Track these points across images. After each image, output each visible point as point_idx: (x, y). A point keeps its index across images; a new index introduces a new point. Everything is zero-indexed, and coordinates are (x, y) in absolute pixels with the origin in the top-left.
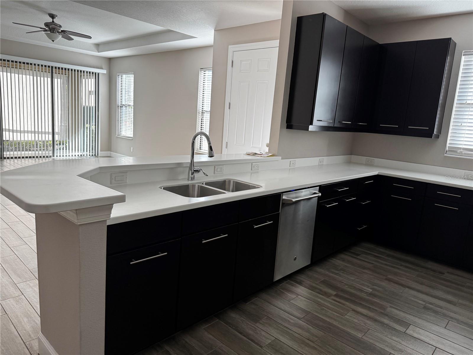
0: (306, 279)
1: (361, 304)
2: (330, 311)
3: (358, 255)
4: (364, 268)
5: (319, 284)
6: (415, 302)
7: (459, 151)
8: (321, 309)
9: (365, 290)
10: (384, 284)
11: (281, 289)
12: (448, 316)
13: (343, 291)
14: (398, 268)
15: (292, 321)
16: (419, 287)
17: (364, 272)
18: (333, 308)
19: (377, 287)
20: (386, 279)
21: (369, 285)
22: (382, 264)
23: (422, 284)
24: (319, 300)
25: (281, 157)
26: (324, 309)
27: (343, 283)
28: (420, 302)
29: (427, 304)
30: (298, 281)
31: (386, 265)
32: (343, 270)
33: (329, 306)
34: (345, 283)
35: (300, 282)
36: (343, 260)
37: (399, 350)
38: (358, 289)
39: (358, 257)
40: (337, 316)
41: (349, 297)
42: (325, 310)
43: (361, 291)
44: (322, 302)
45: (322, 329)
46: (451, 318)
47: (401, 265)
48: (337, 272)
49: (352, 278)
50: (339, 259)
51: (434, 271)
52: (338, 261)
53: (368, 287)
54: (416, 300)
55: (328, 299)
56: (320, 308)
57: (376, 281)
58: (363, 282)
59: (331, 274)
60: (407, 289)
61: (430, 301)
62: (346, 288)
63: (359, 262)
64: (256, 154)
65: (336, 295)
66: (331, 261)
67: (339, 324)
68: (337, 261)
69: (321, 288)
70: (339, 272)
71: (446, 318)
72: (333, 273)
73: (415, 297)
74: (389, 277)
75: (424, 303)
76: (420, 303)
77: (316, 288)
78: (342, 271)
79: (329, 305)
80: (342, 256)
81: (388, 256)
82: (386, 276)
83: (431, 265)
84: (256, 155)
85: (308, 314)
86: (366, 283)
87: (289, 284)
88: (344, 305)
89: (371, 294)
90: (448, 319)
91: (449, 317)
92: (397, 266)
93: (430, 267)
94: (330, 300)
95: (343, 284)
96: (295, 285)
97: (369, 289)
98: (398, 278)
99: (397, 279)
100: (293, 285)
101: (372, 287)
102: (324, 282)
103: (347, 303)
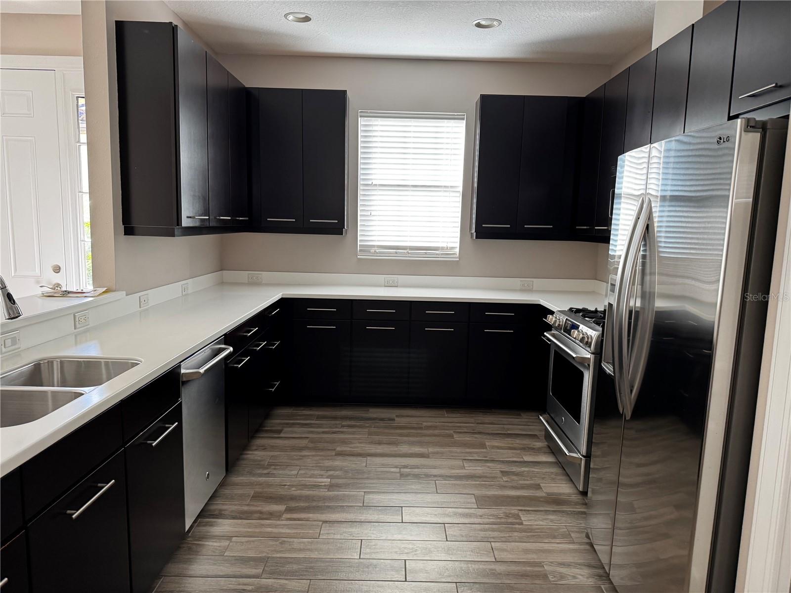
0: (226, 504)
1: (329, 507)
2: (295, 540)
3: (280, 432)
4: (301, 449)
5: (252, 503)
6: (387, 472)
7: (373, 250)
8: (281, 543)
9: (320, 483)
10: (338, 462)
11: (196, 540)
12: (431, 475)
13: (293, 498)
14: (342, 432)
15: (250, 588)
16: (380, 449)
17: (305, 456)
18: (296, 533)
19: (333, 472)
20: (336, 455)
21: (322, 473)
22: (319, 433)
23: (380, 443)
24: (269, 530)
25: (125, 292)
26: (285, 541)
27: (285, 485)
28: (393, 470)
29: (402, 470)
30: (216, 513)
31: (324, 432)
32: (273, 465)
33: (289, 533)
34: (288, 484)
35: (221, 514)
36: (264, 448)
37: (411, 551)
38: (312, 485)
39: (282, 435)
40: (308, 542)
41: (307, 504)
42: (288, 542)
43: (317, 486)
44: (275, 530)
45: (302, 575)
46: (435, 476)
47: (343, 426)
48: (265, 472)
49: (294, 472)
50: (256, 450)
51: (382, 420)
52: (256, 452)
53: (322, 476)
54: (387, 469)
55: (279, 522)
56: (277, 543)
57: (328, 463)
58: (312, 472)
59: (260, 479)
60: (369, 458)
61: (403, 464)
62: (294, 492)
63: (286, 442)
64: (68, 293)
65: (289, 510)
66: (245, 456)
67: (320, 554)
68: (254, 455)
69: (259, 508)
70: (269, 470)
71: (431, 479)
72: (261, 475)
73: (383, 465)
74: (338, 449)
75: (397, 470)
76: (392, 472)
77: (252, 513)
78: (273, 467)
79: (288, 531)
80: (259, 442)
81: (319, 418)
82: (335, 450)
83: (375, 412)
84: (70, 295)
85: (267, 561)
86: (316, 472)
87: (205, 526)
88: (307, 520)
89: (331, 487)
90: (433, 479)
91: (432, 477)
92: (337, 430)
93: (375, 416)
94: (284, 522)
95: (286, 487)
96: (215, 521)
97: (326, 480)
98: (351, 447)
99: (349, 449)
100: (211, 525)
101: (327, 474)
102: (257, 497)
103: (311, 515)
